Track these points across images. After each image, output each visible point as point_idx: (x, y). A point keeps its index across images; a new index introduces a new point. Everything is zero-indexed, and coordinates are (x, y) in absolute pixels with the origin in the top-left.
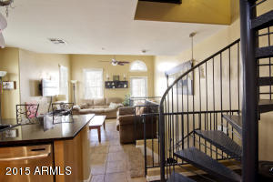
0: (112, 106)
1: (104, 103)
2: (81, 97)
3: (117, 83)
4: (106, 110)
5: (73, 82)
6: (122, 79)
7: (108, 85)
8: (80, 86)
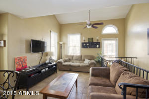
0: (87, 62)
1: (81, 59)
2: (65, 54)
3: (91, 44)
4: (81, 65)
5: (61, 43)
6: (95, 41)
7: (84, 45)
8: (65, 45)
